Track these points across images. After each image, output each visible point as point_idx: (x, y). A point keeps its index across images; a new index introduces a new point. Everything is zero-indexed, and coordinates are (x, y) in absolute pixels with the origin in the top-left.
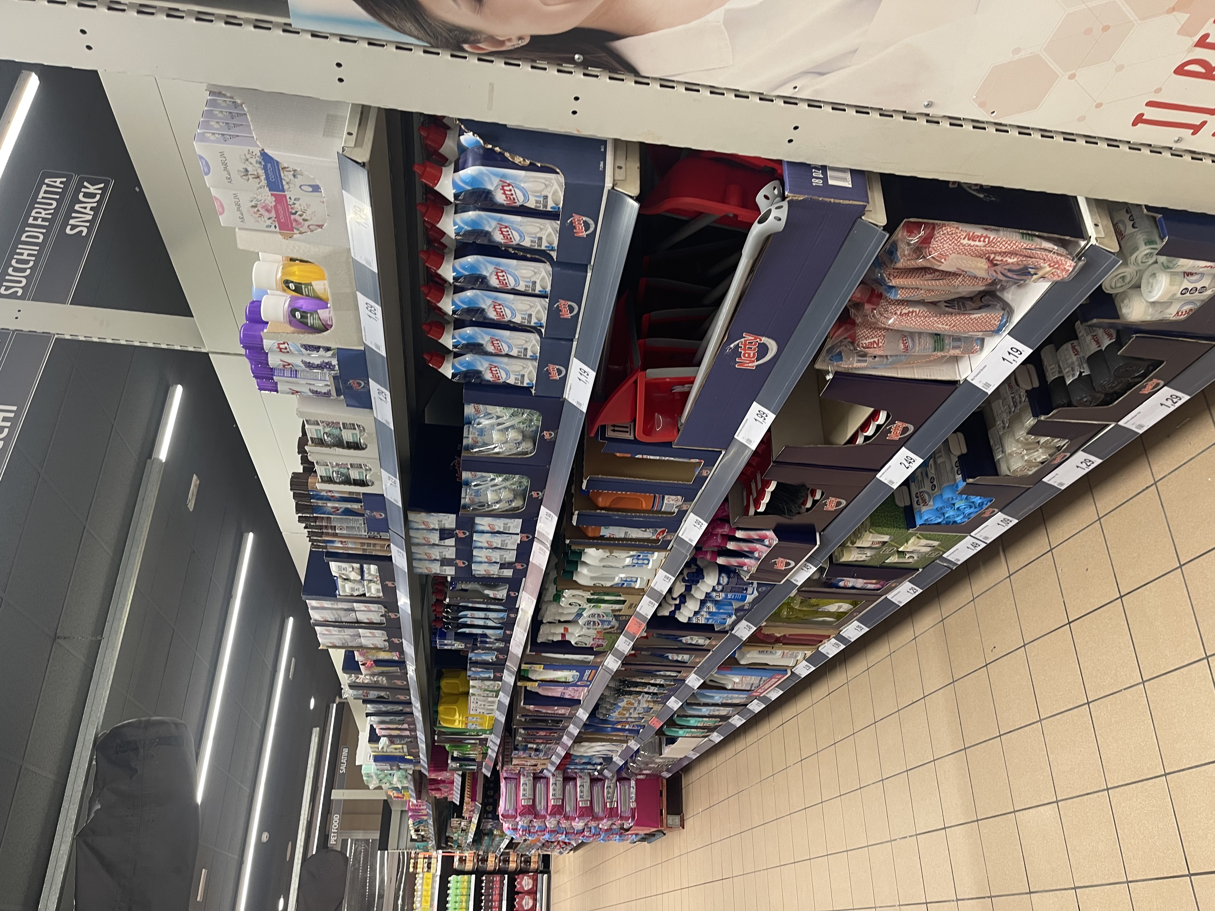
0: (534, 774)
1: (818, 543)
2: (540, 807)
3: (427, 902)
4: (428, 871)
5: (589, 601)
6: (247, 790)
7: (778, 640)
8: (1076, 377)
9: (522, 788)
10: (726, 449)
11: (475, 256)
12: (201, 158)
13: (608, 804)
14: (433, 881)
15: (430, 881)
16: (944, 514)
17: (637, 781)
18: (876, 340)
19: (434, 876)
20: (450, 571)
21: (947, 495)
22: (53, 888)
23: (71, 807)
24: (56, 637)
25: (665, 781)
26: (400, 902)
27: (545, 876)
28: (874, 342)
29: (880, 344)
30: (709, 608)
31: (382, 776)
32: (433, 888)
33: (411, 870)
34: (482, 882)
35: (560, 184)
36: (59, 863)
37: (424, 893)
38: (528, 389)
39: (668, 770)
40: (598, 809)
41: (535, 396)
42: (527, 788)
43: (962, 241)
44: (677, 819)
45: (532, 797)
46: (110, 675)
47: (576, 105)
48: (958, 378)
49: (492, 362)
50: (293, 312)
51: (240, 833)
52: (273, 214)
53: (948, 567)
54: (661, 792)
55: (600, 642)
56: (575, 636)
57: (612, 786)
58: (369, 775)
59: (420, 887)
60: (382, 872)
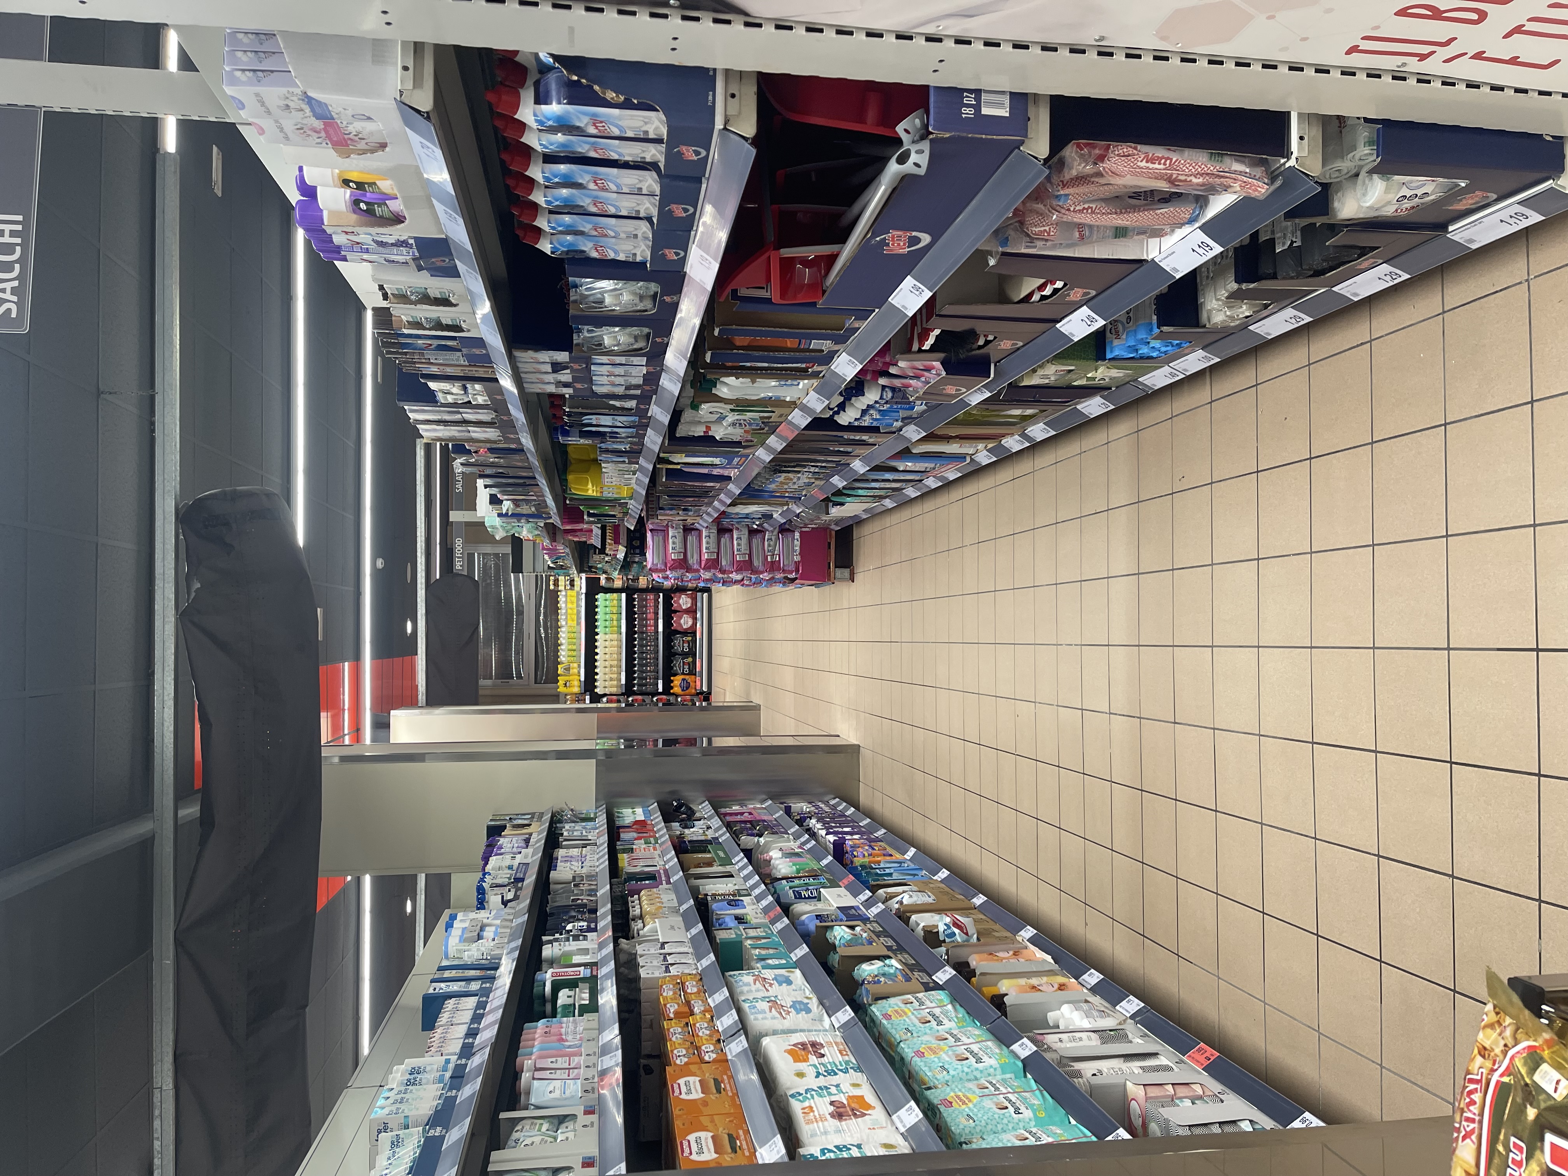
0: (684, 526)
1: (992, 376)
2: (693, 561)
3: (573, 620)
4: (571, 589)
5: (732, 410)
6: (351, 517)
7: (951, 437)
8: (1286, 247)
9: (670, 541)
10: (880, 308)
11: (568, 165)
12: (233, 97)
13: (769, 557)
14: (578, 600)
15: (574, 599)
16: (1137, 351)
17: (801, 533)
18: (1047, 228)
19: (578, 594)
20: (567, 392)
21: (1142, 335)
22: (166, 669)
23: (166, 585)
24: (99, 393)
25: (833, 533)
26: (541, 618)
27: (705, 595)
28: (1045, 230)
29: (1052, 233)
30: (871, 415)
31: (509, 527)
32: (578, 606)
33: (552, 587)
34: (634, 600)
35: (661, 121)
36: (167, 644)
37: (569, 611)
38: (644, 264)
39: (836, 524)
40: (757, 563)
41: (651, 271)
42: (677, 541)
43: (1139, 164)
44: (846, 572)
45: (683, 550)
46: (175, 437)
47: (674, 44)
48: (1145, 257)
49: (598, 242)
50: (356, 202)
51: (351, 564)
52: (323, 134)
53: (1144, 391)
54: (829, 544)
55: (749, 438)
56: (719, 433)
57: (773, 538)
58: (493, 527)
59: (563, 605)
60: (517, 588)
